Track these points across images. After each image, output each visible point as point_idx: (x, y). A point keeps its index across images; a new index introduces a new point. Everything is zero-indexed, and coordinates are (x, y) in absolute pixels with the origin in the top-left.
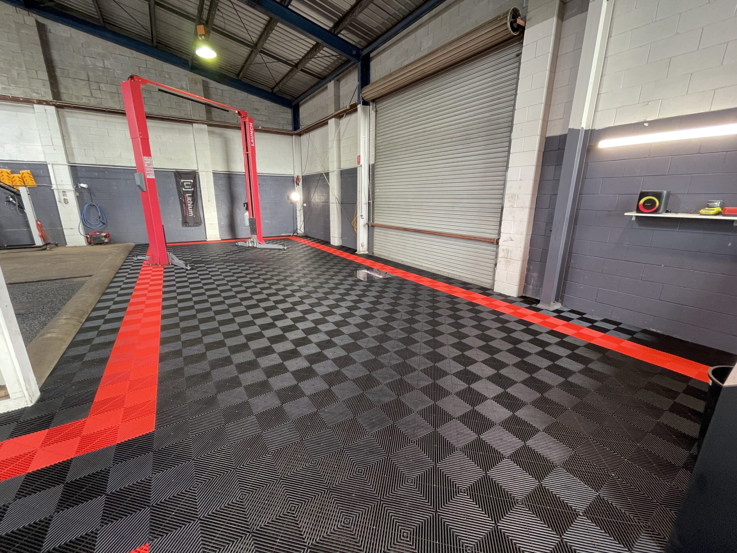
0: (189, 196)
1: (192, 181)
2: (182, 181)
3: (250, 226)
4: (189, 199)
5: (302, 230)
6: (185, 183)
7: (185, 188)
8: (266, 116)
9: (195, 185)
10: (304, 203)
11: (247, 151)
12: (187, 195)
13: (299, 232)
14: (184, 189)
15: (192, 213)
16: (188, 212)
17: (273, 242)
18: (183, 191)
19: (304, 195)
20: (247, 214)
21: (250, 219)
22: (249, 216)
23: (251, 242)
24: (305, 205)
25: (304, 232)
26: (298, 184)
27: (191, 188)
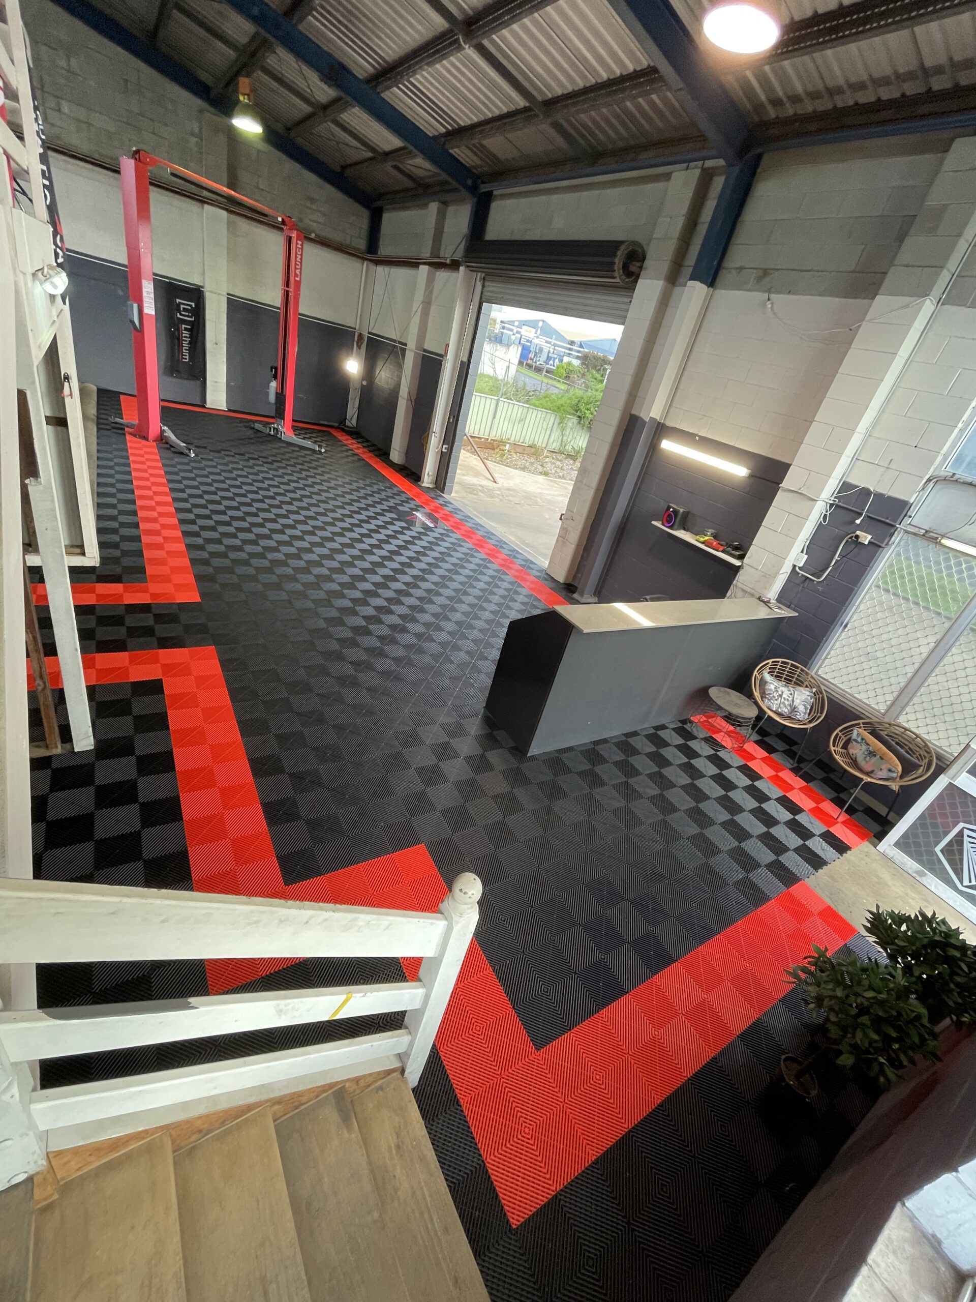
0: (186, 329)
1: (193, 305)
2: (178, 301)
3: (276, 403)
4: (186, 334)
5: (354, 422)
6: (182, 306)
7: (181, 314)
8: (326, 214)
9: (199, 312)
10: (363, 380)
11: (288, 286)
12: (183, 326)
13: (347, 423)
14: (178, 315)
15: (187, 357)
16: (183, 355)
17: (306, 434)
18: (178, 318)
19: (365, 366)
20: (273, 384)
21: (277, 393)
22: (277, 388)
23: (274, 428)
24: (364, 383)
25: (355, 426)
26: (359, 347)
27: (191, 317)
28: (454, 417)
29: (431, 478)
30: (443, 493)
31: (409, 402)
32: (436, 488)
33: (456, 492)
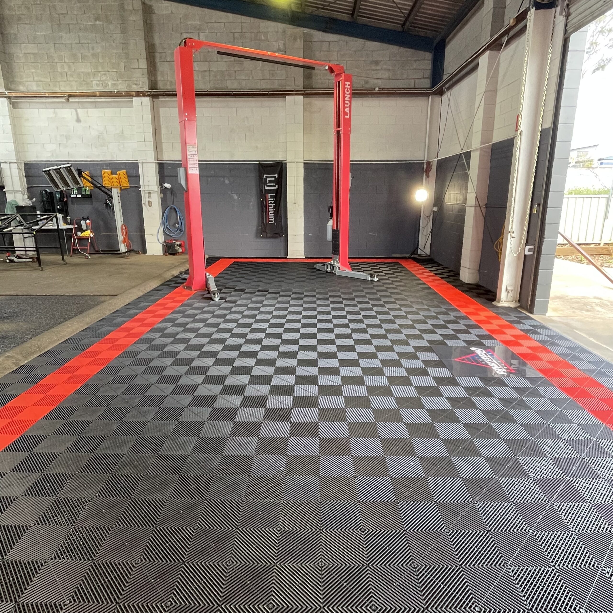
3: (332, 241)
5: (427, 251)
8: (389, 70)
9: (281, 181)
10: (434, 206)
11: (339, 127)
19: (435, 192)
20: (331, 223)
21: (333, 230)
22: (333, 226)
23: (331, 265)
24: (435, 209)
25: (428, 254)
26: (428, 176)
27: (275, 186)
28: (539, 205)
29: (511, 294)
30: (532, 313)
31: (478, 208)
32: (521, 307)
33: (555, 310)
